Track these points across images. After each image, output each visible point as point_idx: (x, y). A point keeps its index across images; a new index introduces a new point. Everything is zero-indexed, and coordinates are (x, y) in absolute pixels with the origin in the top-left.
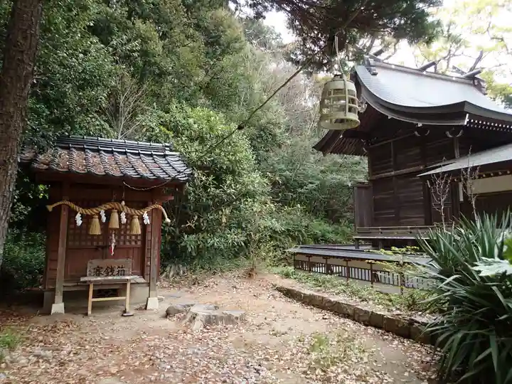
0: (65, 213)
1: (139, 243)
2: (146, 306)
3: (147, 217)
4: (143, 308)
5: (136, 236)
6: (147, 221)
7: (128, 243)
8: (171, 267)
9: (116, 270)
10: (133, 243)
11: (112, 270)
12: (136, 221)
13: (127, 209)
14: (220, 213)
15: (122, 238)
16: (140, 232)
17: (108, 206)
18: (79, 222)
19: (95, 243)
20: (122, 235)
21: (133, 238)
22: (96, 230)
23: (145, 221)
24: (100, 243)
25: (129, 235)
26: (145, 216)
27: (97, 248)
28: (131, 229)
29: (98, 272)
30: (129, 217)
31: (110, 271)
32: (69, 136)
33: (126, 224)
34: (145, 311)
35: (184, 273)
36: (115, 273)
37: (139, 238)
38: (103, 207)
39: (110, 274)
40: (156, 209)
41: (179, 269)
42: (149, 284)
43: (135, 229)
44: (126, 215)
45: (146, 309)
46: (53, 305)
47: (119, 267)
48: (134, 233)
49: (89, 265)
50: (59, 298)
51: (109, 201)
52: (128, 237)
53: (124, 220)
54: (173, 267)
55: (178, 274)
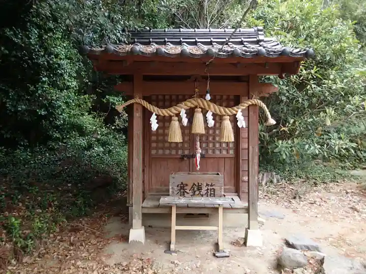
0: (137, 115)
1: (231, 152)
2: (246, 239)
3: (242, 118)
4: (242, 243)
5: (228, 143)
6: (242, 123)
7: (217, 152)
8: (263, 175)
9: (204, 189)
10: (224, 152)
11: (199, 189)
12: (227, 124)
13: (214, 108)
14: (322, 114)
15: (211, 145)
16: (232, 139)
17: (189, 104)
18: (155, 126)
19: (180, 152)
20: (210, 142)
21: (224, 145)
22: (176, 136)
23: (239, 124)
24: (186, 152)
25: (218, 142)
26: (240, 116)
27: (182, 158)
28: (221, 135)
29: (182, 189)
30: (218, 118)
31: (197, 189)
32: (149, 31)
33: (214, 128)
34: (243, 248)
35: (278, 181)
36: (203, 191)
37: (231, 145)
38: (182, 105)
39: (197, 193)
40: (255, 105)
41: (272, 175)
42: (247, 210)
43: (226, 134)
44: (214, 115)
45: (245, 244)
46: (131, 231)
47: (207, 185)
48: (225, 140)
49: (171, 181)
50: (137, 221)
51: (191, 97)
52: (217, 145)
53: (211, 123)
54: (265, 175)
55: (271, 182)
